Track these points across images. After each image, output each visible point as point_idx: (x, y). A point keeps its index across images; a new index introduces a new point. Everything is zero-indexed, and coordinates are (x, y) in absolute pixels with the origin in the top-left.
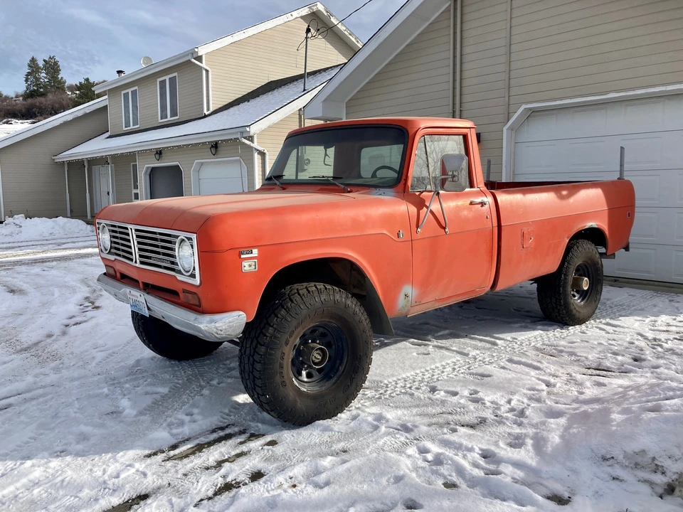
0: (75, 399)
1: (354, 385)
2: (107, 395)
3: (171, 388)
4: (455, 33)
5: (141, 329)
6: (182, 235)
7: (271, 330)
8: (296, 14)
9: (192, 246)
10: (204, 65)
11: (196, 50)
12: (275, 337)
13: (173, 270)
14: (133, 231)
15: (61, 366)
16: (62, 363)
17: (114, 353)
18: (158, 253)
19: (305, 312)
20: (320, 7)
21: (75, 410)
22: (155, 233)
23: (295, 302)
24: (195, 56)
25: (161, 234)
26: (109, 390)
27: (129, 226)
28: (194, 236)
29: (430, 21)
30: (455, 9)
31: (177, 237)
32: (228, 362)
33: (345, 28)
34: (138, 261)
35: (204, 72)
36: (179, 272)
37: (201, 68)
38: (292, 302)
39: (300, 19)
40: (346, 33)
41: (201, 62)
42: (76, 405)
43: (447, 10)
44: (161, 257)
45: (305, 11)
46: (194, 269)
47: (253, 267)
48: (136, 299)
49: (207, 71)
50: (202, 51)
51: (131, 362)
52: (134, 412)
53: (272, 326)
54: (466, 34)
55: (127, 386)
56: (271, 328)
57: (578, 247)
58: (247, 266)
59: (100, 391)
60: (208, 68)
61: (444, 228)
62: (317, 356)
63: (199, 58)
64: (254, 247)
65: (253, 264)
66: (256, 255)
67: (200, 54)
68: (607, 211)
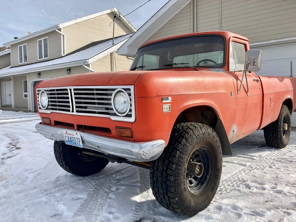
0: (24, 206)
1: (216, 187)
2: (46, 203)
3: (87, 194)
4: (194, 14)
5: (62, 158)
6: (119, 88)
7: (178, 153)
8: (105, 12)
9: (130, 95)
10: (62, 33)
11: (58, 25)
12: (181, 158)
13: (108, 114)
14: (72, 90)
15: (7, 183)
16: (8, 182)
17: (39, 173)
18: (94, 103)
19: (195, 140)
20: (116, 10)
21: (28, 215)
22: (92, 90)
23: (189, 134)
24: (58, 28)
25: (97, 90)
26: (46, 198)
27: (68, 88)
28: (132, 87)
29: (181, 9)
30: (194, 3)
31: (114, 90)
32: (114, 176)
33: (126, 20)
34: (75, 110)
35: (62, 36)
36: (114, 114)
37: (60, 34)
38: (188, 134)
39: (106, 15)
40: (127, 22)
41: (61, 31)
42: (27, 211)
43: (190, 4)
44: (96, 106)
45: (109, 11)
46: (130, 110)
47: (168, 109)
48: (71, 136)
49: (63, 36)
50: (61, 26)
51: (53, 179)
52: (71, 214)
53: (179, 150)
54: (199, 15)
55: (57, 194)
56: (178, 152)
57: (283, 108)
58: (166, 108)
59: (40, 200)
60: (64, 35)
61: (247, 93)
62: (197, 170)
63: (60, 30)
64: (170, 96)
65: (168, 107)
66: (170, 101)
67: (60, 27)
68: (293, 91)
